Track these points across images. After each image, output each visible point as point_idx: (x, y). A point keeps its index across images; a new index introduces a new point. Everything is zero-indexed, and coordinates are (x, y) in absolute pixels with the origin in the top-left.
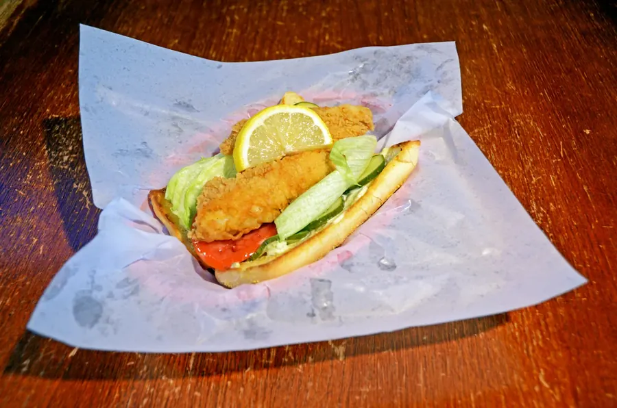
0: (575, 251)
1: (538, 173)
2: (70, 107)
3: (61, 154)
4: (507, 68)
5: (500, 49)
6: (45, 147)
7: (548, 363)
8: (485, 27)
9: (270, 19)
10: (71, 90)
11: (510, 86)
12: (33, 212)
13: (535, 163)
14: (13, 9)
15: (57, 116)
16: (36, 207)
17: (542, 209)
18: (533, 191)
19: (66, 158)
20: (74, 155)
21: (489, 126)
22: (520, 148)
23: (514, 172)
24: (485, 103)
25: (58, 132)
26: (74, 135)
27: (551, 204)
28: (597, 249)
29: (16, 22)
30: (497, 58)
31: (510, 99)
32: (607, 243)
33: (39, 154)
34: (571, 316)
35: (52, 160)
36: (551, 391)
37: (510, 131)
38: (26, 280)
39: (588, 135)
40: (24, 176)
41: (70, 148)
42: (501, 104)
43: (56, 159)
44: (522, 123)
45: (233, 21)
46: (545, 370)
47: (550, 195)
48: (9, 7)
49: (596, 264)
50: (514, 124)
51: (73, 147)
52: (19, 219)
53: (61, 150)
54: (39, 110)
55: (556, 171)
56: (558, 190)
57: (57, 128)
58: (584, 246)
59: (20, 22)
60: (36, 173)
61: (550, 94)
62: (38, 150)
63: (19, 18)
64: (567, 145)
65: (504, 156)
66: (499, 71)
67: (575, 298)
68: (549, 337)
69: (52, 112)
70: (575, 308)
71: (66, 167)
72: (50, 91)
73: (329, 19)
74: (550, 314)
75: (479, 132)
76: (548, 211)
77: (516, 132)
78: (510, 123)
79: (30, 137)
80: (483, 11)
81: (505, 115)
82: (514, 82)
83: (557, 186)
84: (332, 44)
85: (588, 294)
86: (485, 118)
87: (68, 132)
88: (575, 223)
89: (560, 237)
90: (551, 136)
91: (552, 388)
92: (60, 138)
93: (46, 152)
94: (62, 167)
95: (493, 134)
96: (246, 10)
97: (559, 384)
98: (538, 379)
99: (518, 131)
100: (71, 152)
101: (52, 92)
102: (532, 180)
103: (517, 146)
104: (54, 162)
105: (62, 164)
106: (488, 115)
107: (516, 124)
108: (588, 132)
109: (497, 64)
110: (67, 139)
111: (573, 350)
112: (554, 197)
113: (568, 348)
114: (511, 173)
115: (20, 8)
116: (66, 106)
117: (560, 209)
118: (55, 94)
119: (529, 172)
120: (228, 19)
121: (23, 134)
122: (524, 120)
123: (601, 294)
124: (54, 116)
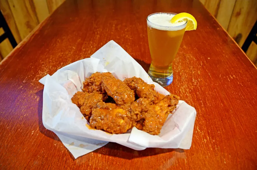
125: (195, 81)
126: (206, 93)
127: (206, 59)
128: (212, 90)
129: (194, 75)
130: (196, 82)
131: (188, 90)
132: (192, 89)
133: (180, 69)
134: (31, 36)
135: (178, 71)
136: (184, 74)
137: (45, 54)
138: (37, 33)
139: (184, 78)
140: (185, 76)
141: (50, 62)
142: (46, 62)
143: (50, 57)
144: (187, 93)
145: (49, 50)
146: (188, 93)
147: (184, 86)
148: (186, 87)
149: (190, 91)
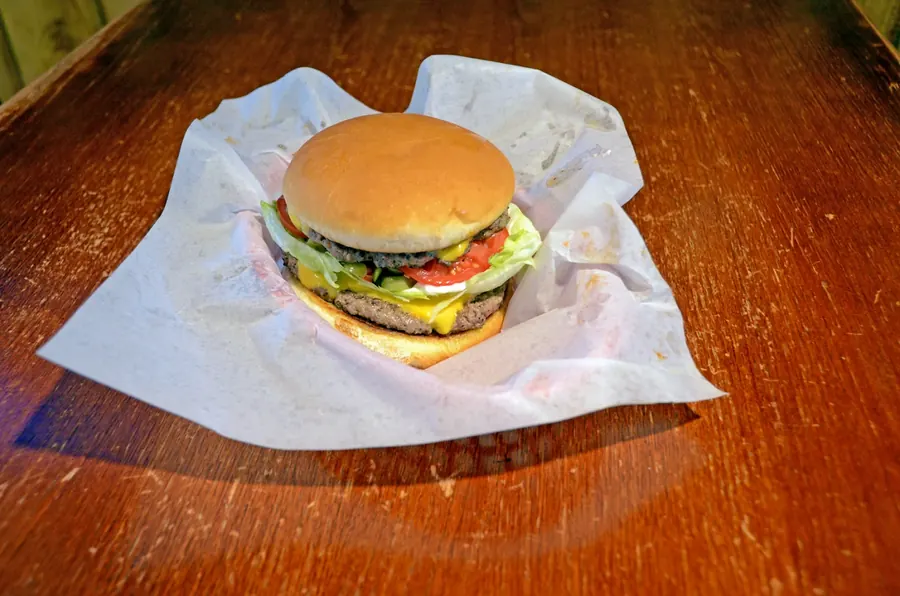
0: (804, 363)
1: (756, 266)
2: (114, 182)
3: (92, 237)
4: (720, 140)
5: (711, 118)
6: (72, 229)
7: (756, 508)
8: (692, 92)
9: (396, 84)
10: (119, 163)
11: (723, 161)
12: (44, 304)
13: (752, 253)
14: (59, 75)
15: (95, 193)
16: (48, 299)
17: (759, 310)
18: (747, 288)
19: (97, 242)
20: (110, 239)
21: (689, 208)
22: (732, 235)
23: (720, 265)
24: (685, 182)
25: (93, 211)
26: (114, 216)
27: (773, 305)
28: (838, 362)
29: (60, 88)
30: (705, 127)
31: (721, 177)
32: (854, 355)
33: (64, 237)
34: (793, 446)
35: (79, 244)
36: (758, 546)
37: (719, 214)
38: (19, 387)
39: (832, 222)
40: (38, 262)
41: (106, 230)
42: (708, 182)
43: (86, 242)
44: (737, 205)
46: (751, 517)
47: (772, 294)
48: (55, 72)
49: (836, 380)
50: (724, 206)
51: (109, 230)
52: (24, 313)
53: (93, 233)
54: (72, 186)
55: (782, 264)
56: (784, 288)
57: (92, 207)
58: (819, 359)
59: (64, 88)
60: (55, 258)
61: (779, 170)
62: (63, 231)
63: (64, 84)
64: (801, 232)
65: (708, 246)
66: (708, 144)
67: (801, 423)
68: (760, 473)
69: (88, 188)
70: (801, 436)
71: (97, 252)
72: (89, 165)
74: (763, 444)
75: (673, 216)
76: (768, 313)
77: (727, 216)
78: (719, 206)
79: (54, 217)
80: (691, 74)
81: (714, 196)
82: (728, 156)
83: (782, 282)
85: (822, 420)
86: (684, 199)
87: (106, 212)
88: (807, 329)
89: (784, 346)
90: (777, 220)
91: (760, 540)
92: (94, 218)
93: (73, 235)
94: (91, 252)
95: (694, 218)
96: (364, 73)
97: (771, 535)
98: (740, 529)
99: (730, 215)
100: (107, 235)
101: (93, 166)
102: (747, 274)
103: (727, 233)
104: (82, 247)
105: (92, 249)
106: (689, 195)
107: (727, 207)
108: (831, 217)
109: (705, 135)
110: (103, 220)
111: (796, 491)
112: (777, 296)
113: (787, 488)
114: (716, 266)
115: (67, 73)
116: (109, 182)
117: (786, 312)
118: (95, 169)
119: (743, 265)
121: (46, 213)
122: (740, 201)
123: (841, 419)
124: (91, 193)
125: (754, 313)
126: (800, 370)
127: (817, 219)
128: (831, 357)
129: (752, 288)
130: (758, 318)
131: (716, 350)
132: (736, 346)
133: (688, 257)
134: (55, 78)
135: (679, 263)
136: (708, 279)
137: (108, 159)
138: (83, 67)
139: (702, 297)
140: (710, 291)
141: (122, 194)
142: (104, 193)
143: (126, 174)
144: (710, 362)
145: (127, 145)
146: (714, 365)
147: (699, 334)
148: (708, 335)
149: (727, 355)
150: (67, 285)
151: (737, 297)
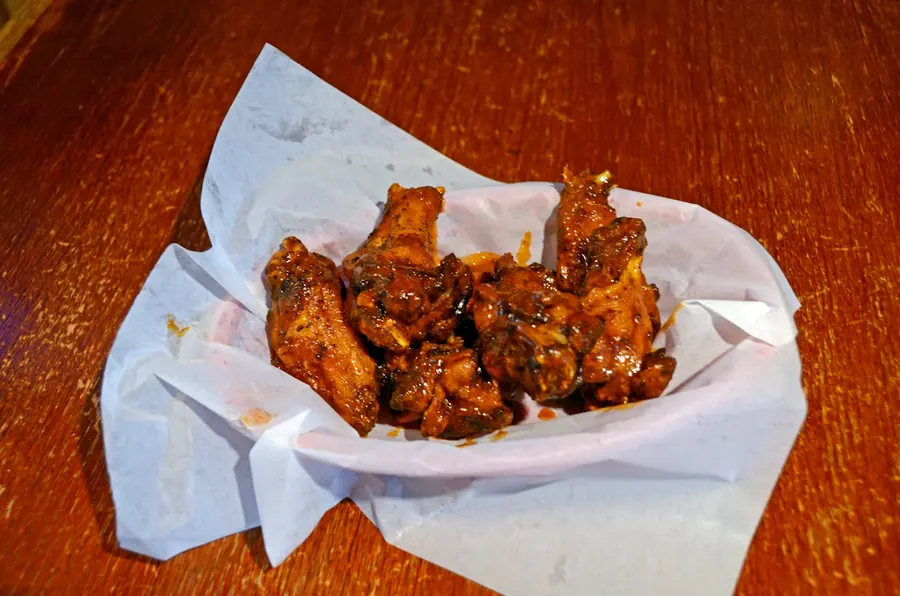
2: (90, 227)
3: (64, 319)
4: (871, 167)
5: (859, 126)
6: (39, 305)
8: (835, 80)
9: (447, 62)
10: (96, 193)
11: (873, 205)
14: (20, 35)
15: (66, 244)
16: (11, 423)
19: (71, 328)
20: (86, 324)
21: (826, 290)
22: (882, 340)
23: (865, 391)
24: (820, 240)
25: (63, 276)
26: (90, 284)
29: (21, 60)
30: (852, 145)
31: (871, 234)
33: (28, 318)
35: (48, 331)
37: (865, 300)
41: (81, 309)
42: (852, 243)
43: (55, 329)
44: (890, 285)
45: (381, 64)
48: (13, 31)
50: (873, 287)
51: (85, 308)
53: (65, 313)
54: (39, 231)
57: (63, 267)
59: (26, 59)
60: (18, 354)
62: (27, 309)
63: (26, 52)
65: (849, 357)
66: (853, 174)
69: (58, 237)
71: (70, 346)
72: (59, 196)
73: (550, 62)
77: (877, 304)
78: (867, 284)
79: (16, 283)
80: (835, 45)
81: (858, 265)
82: (881, 196)
84: (551, 112)
86: (820, 274)
87: (81, 277)
92: (66, 288)
93: (41, 314)
94: (62, 345)
95: (831, 307)
96: (406, 42)
99: (880, 303)
100: (83, 317)
101: (64, 197)
103: (875, 333)
104: (50, 337)
105: (64, 340)
106: (826, 267)
107: (878, 288)
109: (850, 158)
110: (77, 291)
114: (859, 392)
115: (30, 32)
116: (84, 226)
118: (68, 200)
120: (374, 60)
121: (7, 277)
124: (61, 243)
131: (855, 541)
132: (883, 535)
133: (822, 377)
134: (14, 42)
136: (847, 418)
137: (83, 185)
138: (50, 23)
139: (839, 447)
140: (850, 436)
141: (102, 245)
142: (79, 244)
143: (106, 212)
144: (847, 563)
145: (108, 161)
146: (853, 568)
147: (835, 511)
148: (846, 515)
149: (871, 551)
150: (33, 400)
151: (886, 448)
